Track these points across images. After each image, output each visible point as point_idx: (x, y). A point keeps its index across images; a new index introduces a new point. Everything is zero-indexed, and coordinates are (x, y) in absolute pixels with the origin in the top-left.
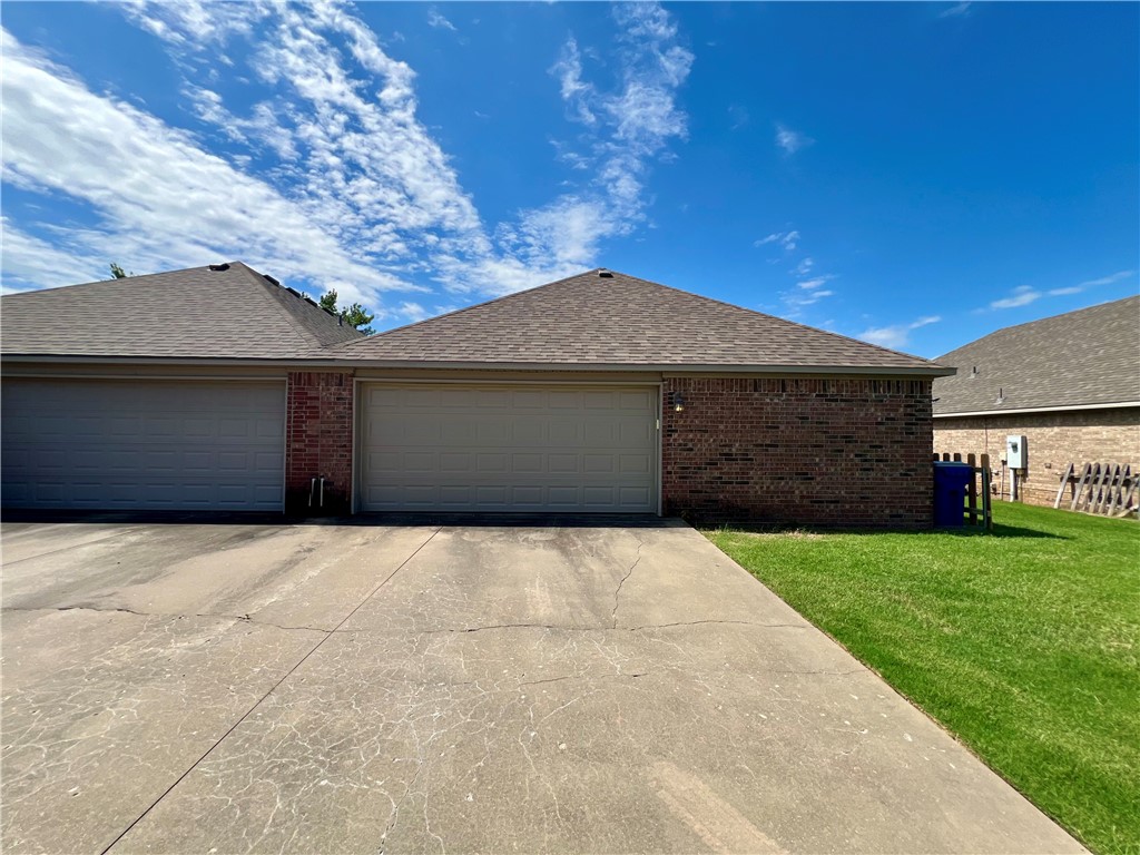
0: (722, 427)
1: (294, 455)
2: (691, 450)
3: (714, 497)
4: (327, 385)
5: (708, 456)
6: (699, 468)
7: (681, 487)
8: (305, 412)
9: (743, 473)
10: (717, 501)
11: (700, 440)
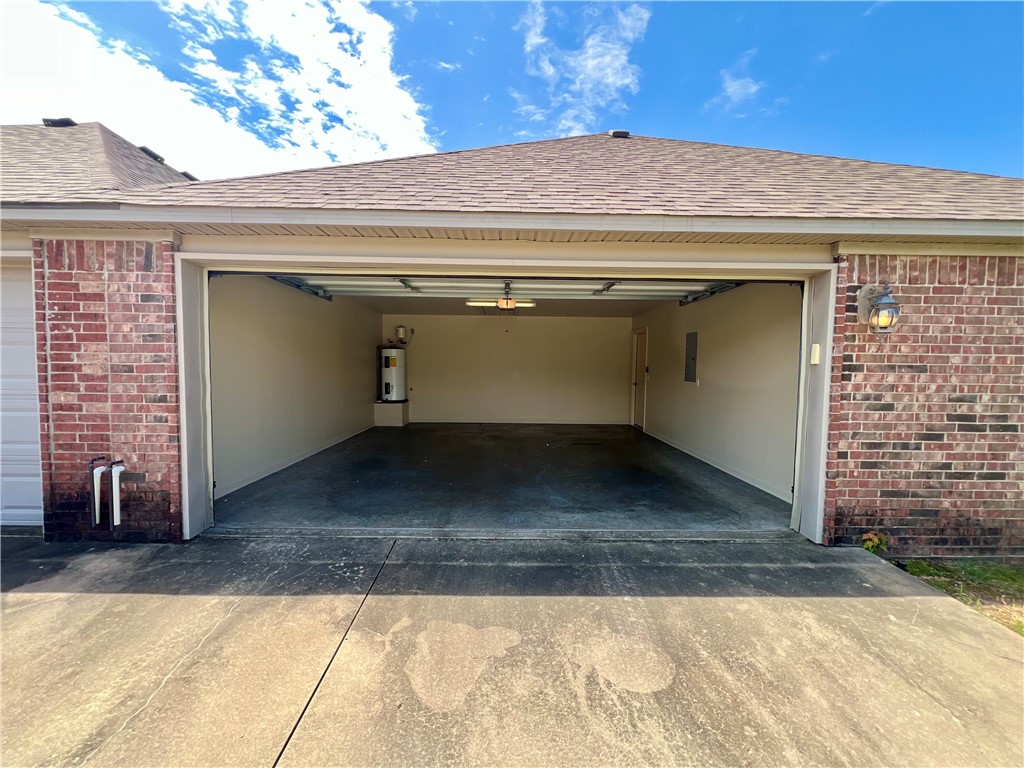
0: (956, 360)
1: (55, 418)
2: (889, 407)
3: (930, 503)
4: (119, 268)
5: (924, 420)
6: (905, 446)
7: (864, 484)
8: (76, 328)
9: (995, 457)
10: (936, 513)
11: (909, 388)
